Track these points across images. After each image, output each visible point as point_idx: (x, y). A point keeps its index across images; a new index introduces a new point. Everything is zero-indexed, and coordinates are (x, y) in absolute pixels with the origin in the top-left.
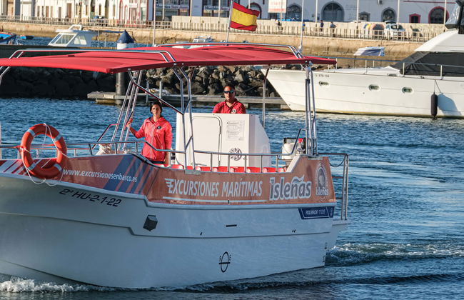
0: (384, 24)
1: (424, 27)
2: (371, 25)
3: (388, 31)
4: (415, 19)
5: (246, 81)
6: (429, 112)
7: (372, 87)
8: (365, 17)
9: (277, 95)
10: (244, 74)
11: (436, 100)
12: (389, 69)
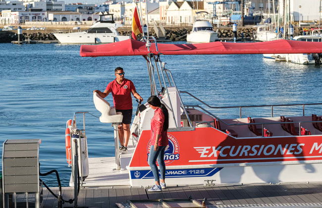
0: (77, 21)
1: (87, 22)
2: (74, 22)
3: (79, 23)
4: (84, 20)
5: (49, 37)
6: (94, 42)
7: (80, 37)
8: (72, 20)
9: (57, 40)
10: (48, 35)
11: (96, 39)
12: (84, 32)
